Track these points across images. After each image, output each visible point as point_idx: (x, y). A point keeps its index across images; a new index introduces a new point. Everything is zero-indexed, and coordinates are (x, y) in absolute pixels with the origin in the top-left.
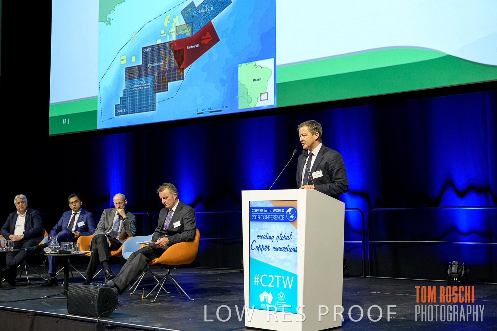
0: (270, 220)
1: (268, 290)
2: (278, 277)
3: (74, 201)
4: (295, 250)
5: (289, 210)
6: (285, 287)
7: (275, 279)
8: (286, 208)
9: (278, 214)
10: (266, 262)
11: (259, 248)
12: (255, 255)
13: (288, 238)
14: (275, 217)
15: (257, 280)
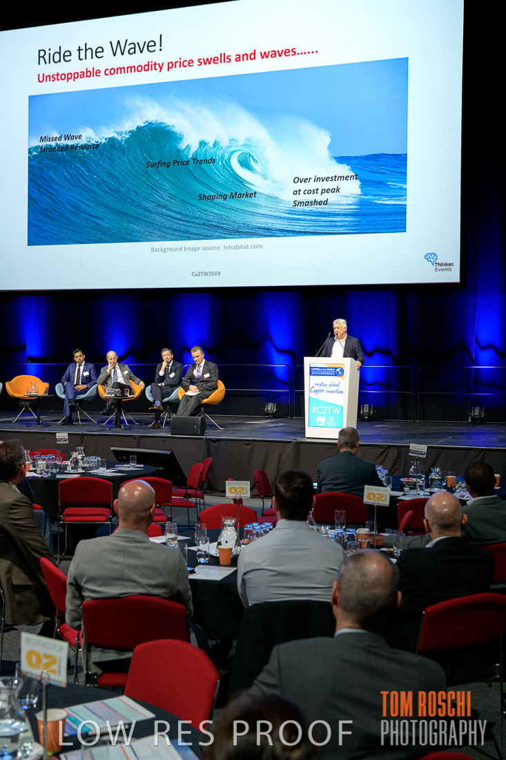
0: (324, 375)
1: (322, 415)
2: (330, 408)
3: (79, 356)
4: (342, 392)
5: (338, 370)
6: (335, 413)
7: (328, 409)
8: (336, 368)
9: (331, 372)
10: (321, 399)
11: (316, 391)
12: (313, 395)
13: (337, 385)
14: (328, 373)
15: (314, 410)
